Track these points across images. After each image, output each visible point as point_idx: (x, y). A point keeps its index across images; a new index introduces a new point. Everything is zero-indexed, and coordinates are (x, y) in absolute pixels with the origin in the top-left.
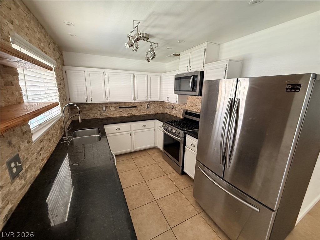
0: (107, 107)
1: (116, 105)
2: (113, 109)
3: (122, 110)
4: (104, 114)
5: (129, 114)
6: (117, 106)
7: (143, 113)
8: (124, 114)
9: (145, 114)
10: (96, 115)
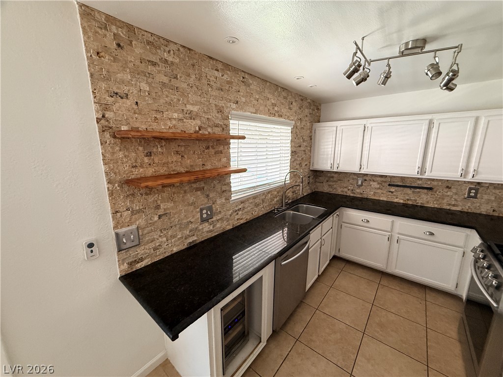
0: (366, 180)
1: (383, 179)
2: (375, 185)
3: (394, 190)
4: (358, 191)
5: (408, 200)
6: (385, 182)
7: (449, 205)
8: (397, 198)
9: (459, 209)
10: (346, 190)
